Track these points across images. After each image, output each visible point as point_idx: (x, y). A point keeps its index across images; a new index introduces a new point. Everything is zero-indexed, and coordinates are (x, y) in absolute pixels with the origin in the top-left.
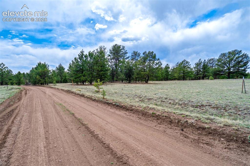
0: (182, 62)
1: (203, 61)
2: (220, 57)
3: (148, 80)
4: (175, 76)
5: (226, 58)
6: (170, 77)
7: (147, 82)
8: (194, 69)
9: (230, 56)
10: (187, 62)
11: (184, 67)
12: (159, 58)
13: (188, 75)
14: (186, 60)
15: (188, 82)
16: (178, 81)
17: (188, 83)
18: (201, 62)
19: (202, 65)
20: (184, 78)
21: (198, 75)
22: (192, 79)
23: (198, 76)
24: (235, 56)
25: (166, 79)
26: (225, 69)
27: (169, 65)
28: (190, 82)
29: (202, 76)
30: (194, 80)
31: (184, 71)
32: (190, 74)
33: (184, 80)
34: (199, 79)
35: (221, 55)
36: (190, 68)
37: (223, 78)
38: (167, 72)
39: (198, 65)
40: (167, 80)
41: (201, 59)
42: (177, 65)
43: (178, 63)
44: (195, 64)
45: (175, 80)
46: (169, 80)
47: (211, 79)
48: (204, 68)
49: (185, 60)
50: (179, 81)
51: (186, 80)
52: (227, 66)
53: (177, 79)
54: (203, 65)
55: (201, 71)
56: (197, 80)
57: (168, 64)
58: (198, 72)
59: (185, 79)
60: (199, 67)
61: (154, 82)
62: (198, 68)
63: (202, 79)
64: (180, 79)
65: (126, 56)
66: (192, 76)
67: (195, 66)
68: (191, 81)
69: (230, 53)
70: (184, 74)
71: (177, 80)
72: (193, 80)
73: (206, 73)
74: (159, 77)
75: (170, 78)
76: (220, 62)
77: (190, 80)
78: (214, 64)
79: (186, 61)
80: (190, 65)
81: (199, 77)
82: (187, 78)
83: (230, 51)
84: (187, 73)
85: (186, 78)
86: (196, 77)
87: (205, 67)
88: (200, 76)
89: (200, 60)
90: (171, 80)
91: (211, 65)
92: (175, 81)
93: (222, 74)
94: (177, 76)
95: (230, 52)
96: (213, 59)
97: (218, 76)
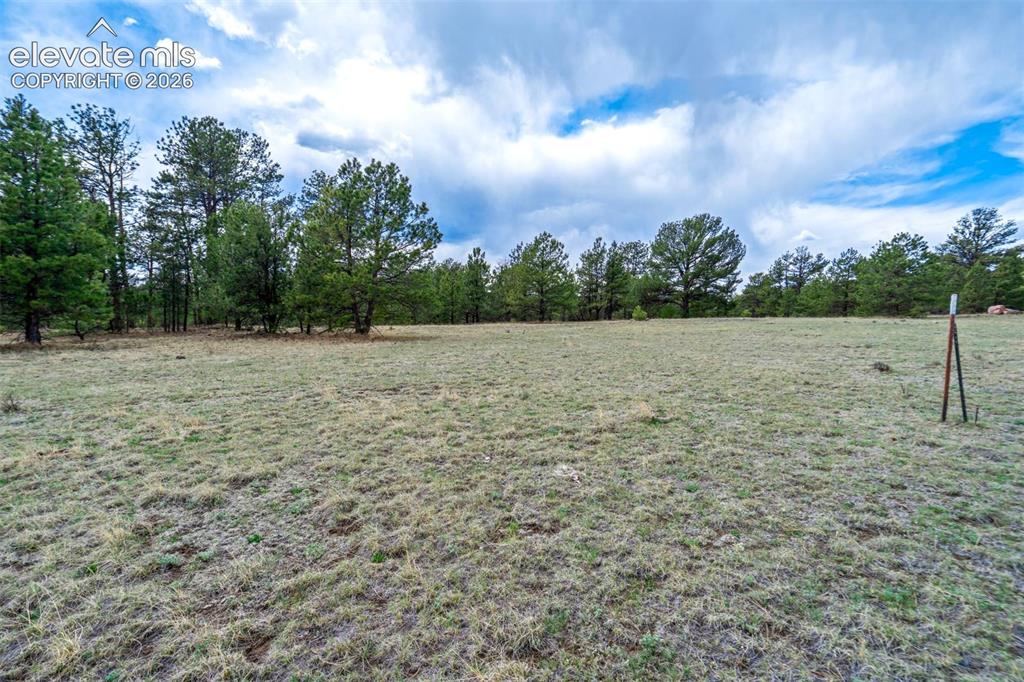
0: (536, 241)
1: (607, 248)
2: (659, 235)
3: (368, 322)
4: (508, 305)
5: (678, 244)
6: (487, 308)
7: (362, 331)
8: (576, 277)
9: (690, 234)
10: (555, 245)
11: (545, 265)
12: (424, 204)
13: (560, 300)
14: (550, 236)
15: (561, 329)
16: (519, 324)
17: (561, 333)
18: (603, 251)
19: (605, 262)
20: (540, 312)
21: (593, 302)
22: (572, 319)
23: (594, 304)
24: (702, 236)
25: (474, 316)
26: (675, 280)
27: (483, 255)
28: (568, 329)
29: (605, 304)
30: (579, 320)
31: (542, 283)
32: (566, 294)
33: (542, 320)
34: (596, 315)
35: (665, 229)
36: (564, 273)
37: (670, 315)
38: (476, 282)
39: (591, 259)
40: (478, 321)
41: (600, 239)
42: (516, 254)
43: (519, 248)
44: (583, 256)
45: (508, 320)
46: (482, 322)
47: (640, 319)
48: (614, 274)
49: (545, 234)
50: (524, 325)
51: (550, 320)
52: (681, 272)
53: (515, 316)
54: (608, 263)
55: (602, 287)
56: (588, 320)
57: (479, 250)
58: (591, 291)
59: (546, 316)
60: (596, 269)
61: (400, 330)
62: (592, 275)
63: (605, 319)
64: (528, 318)
65: (277, 193)
66: (574, 303)
67: (580, 266)
68: (570, 324)
69: (688, 224)
70: (542, 293)
71: (518, 321)
72: (574, 320)
73: (619, 296)
74: (426, 301)
75: (488, 313)
76: (661, 254)
77: (563, 320)
78: (639, 263)
79: (550, 239)
80: (566, 256)
81: (596, 308)
82: (555, 310)
83: (690, 216)
84: (553, 290)
85: (551, 310)
86: (585, 311)
87: (614, 271)
88: (598, 305)
89: (597, 240)
90: (494, 322)
91: (631, 266)
92: (508, 325)
93: (666, 301)
94: (517, 302)
95: (690, 221)
96: (635, 246)
97: (653, 307)
